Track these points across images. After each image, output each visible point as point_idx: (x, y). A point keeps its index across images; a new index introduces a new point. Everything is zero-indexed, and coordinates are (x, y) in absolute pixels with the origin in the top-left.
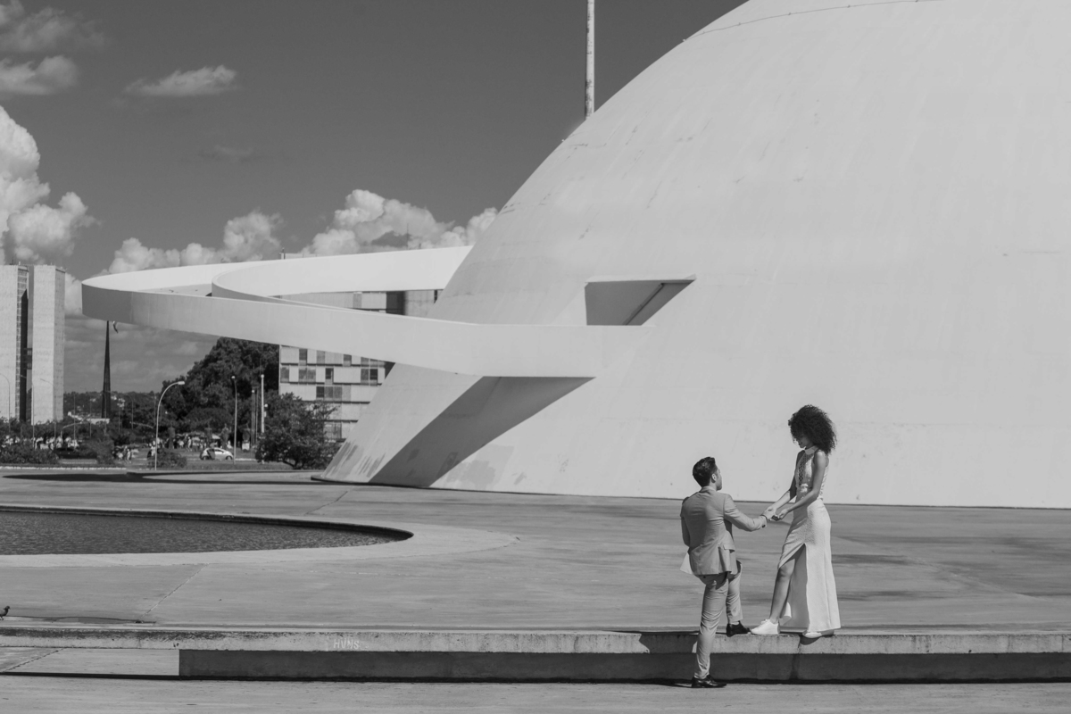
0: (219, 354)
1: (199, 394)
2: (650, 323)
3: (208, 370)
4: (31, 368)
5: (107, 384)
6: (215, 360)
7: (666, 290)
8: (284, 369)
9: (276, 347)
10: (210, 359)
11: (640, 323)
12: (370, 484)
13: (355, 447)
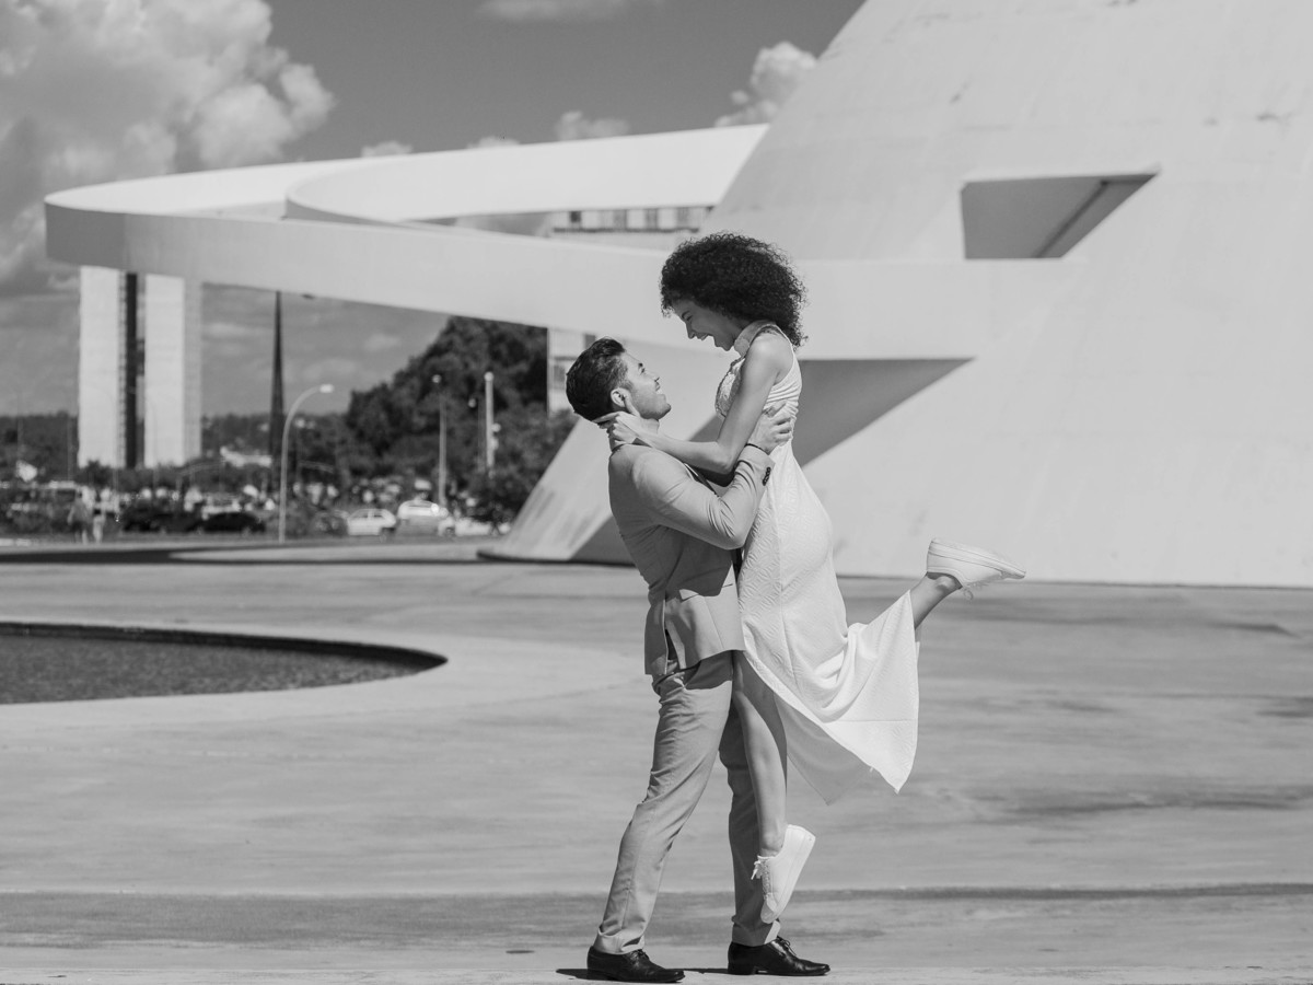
0: (451, 343)
1: (410, 411)
3: (425, 373)
4: (143, 373)
5: (278, 400)
6: (446, 351)
7: (1111, 190)
8: (556, 368)
9: (544, 331)
10: (436, 351)
11: (1060, 254)
12: (573, 561)
13: (552, 495)
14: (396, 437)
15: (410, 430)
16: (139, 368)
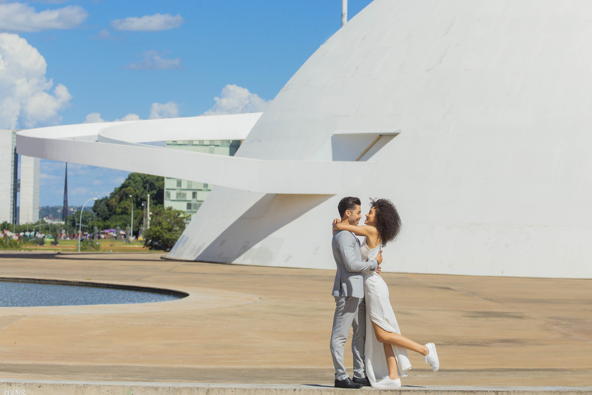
0: (129, 183)
1: (116, 207)
2: (372, 160)
3: (122, 193)
4: (19, 191)
5: (66, 202)
6: (128, 186)
7: (382, 139)
8: (167, 192)
10: (124, 186)
11: (366, 160)
12: (195, 261)
13: (188, 238)
14: (110, 215)
15: (115, 213)
16: (18, 189)
